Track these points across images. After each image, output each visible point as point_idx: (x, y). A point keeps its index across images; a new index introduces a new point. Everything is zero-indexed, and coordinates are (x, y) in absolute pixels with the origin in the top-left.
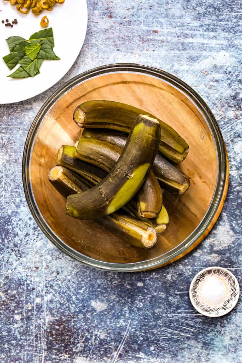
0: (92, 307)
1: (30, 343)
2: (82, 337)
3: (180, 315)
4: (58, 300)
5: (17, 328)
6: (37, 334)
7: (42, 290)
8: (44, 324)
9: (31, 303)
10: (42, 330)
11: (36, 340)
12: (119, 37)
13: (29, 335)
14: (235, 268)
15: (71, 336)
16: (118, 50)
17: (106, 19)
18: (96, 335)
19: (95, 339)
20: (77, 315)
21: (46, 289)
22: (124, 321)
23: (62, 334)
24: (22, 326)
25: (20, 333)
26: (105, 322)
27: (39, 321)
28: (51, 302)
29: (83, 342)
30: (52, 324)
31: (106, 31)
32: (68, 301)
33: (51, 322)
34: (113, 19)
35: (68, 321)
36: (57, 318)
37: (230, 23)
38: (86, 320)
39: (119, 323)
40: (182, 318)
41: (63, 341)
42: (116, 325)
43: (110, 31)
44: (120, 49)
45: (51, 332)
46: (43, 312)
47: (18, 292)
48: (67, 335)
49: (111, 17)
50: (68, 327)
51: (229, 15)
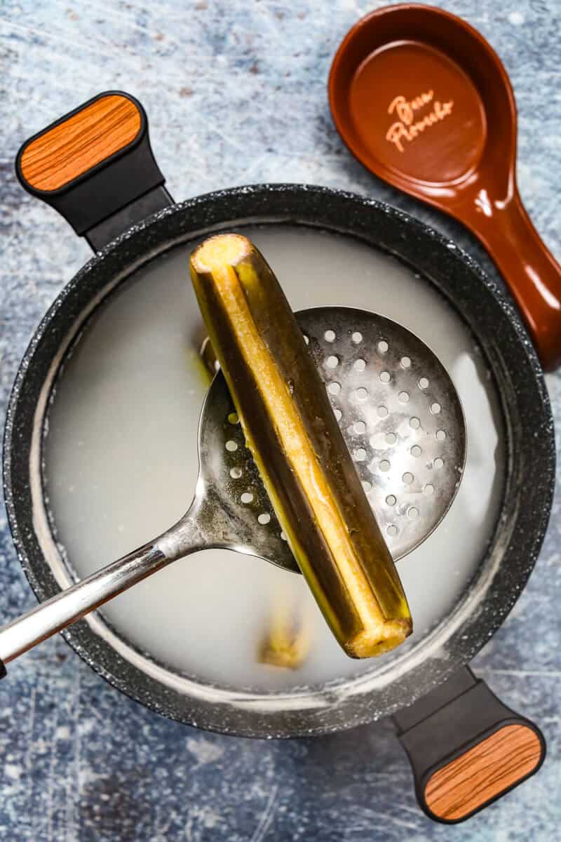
0: (188, 752)
1: (41, 832)
2: (163, 821)
3: (394, 778)
4: (109, 735)
5: (10, 796)
6: (58, 811)
7: (73, 710)
8: (74, 788)
9: (45, 739)
10: (70, 802)
11: (55, 827)
12: (272, 120)
13: (38, 814)
14: (527, 670)
15: (136, 820)
16: (270, 150)
17: (244, 76)
18: (195, 819)
19: (194, 828)
20: (153, 771)
21: (82, 706)
22: (263, 788)
23: (116, 814)
24: (22, 793)
25: (16, 807)
26: (219, 789)
27: (62, 782)
28: (93, 737)
29: (165, 834)
30: (94, 790)
31: (242, 104)
32: (133, 735)
33: (91, 784)
34: (261, 77)
35: (131, 784)
36: (105, 776)
37: (534, 96)
38: (173, 782)
39: (249, 791)
40: (397, 784)
41: (117, 829)
42: (242, 796)
43: (253, 104)
44: (275, 147)
45: (89, 808)
46: (72, 759)
47: (16, 712)
48: (128, 816)
49: (255, 71)
50: (131, 797)
51: (534, 76)
